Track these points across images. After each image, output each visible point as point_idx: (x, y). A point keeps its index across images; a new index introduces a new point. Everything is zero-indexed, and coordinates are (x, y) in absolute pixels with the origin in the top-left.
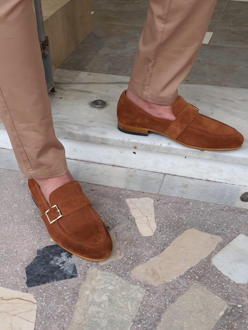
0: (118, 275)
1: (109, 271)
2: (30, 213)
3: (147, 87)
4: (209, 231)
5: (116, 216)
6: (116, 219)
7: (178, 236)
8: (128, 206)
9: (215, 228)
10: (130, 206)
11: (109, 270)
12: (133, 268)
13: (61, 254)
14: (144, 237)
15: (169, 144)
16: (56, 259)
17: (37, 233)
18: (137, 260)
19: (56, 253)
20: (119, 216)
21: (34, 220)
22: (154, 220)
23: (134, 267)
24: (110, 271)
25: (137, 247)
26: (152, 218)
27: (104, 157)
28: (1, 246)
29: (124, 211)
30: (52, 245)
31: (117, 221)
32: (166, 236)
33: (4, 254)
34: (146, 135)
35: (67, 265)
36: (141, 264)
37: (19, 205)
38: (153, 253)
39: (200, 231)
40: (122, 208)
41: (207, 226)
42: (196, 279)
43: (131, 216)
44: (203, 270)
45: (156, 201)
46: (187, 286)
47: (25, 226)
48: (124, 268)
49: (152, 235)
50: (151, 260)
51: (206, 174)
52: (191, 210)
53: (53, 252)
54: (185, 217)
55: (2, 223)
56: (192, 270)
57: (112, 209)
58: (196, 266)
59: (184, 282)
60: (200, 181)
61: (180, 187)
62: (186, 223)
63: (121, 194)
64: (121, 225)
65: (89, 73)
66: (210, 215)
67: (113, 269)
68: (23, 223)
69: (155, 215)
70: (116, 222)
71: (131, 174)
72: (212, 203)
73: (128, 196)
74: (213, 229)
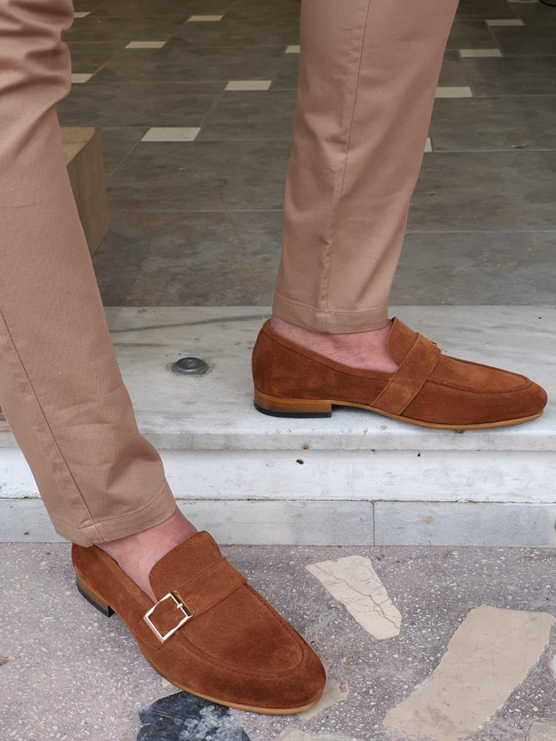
0: (356, 737)
1: (331, 732)
2: (90, 631)
3: (323, 303)
4: (520, 606)
5: (298, 606)
6: (302, 612)
7: (458, 627)
8: (318, 581)
9: (530, 598)
10: (322, 579)
11: (328, 728)
12: (383, 714)
13: (201, 711)
14: (381, 641)
15: (384, 428)
16: (192, 726)
17: (124, 674)
18: (387, 696)
19: (187, 712)
20: (305, 604)
21: (106, 645)
22: (390, 602)
23: (385, 712)
24: (333, 730)
25: (374, 665)
26: (382, 596)
27: (226, 482)
28: (45, 719)
29: (312, 592)
30: (171, 696)
31: (305, 616)
32: (430, 630)
33: (58, 736)
34: (327, 415)
35: (223, 734)
36: (398, 703)
37: (55, 618)
38: (416, 673)
39: (501, 609)
40: (305, 587)
41: (511, 595)
42: (534, 713)
43: (332, 601)
44: (542, 691)
45: (377, 560)
46: (521, 731)
47: (87, 663)
48: (364, 719)
49: (398, 634)
50: (418, 689)
51: (467, 488)
52: (462, 568)
53: (178, 711)
54: (455, 584)
55: (28, 665)
56: (517, 695)
57: (282, 592)
58: (523, 684)
59: (512, 725)
60: (456, 504)
61: (418, 523)
62: (463, 597)
63: (290, 558)
64: (318, 623)
65: (140, 309)
66: (507, 571)
67: (337, 723)
68: (80, 657)
69: (387, 589)
70: (303, 618)
71: (298, 512)
72: (500, 548)
73: (308, 558)
74: (527, 600)
